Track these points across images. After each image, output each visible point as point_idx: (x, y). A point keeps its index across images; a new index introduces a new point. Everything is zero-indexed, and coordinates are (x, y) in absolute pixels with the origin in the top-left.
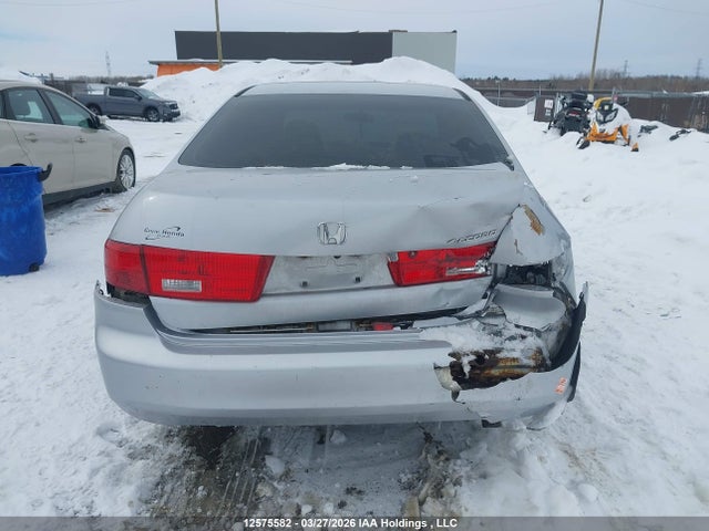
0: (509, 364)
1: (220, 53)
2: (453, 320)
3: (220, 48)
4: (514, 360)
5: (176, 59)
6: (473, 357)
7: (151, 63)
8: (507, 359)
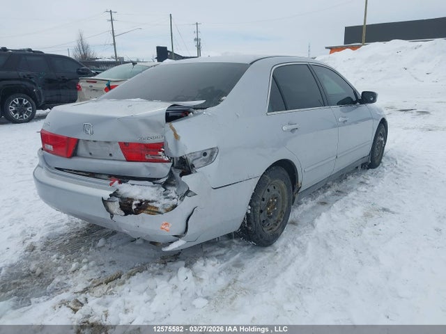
0: (152, 209)
1: (364, 39)
2: (151, 183)
3: (364, 35)
4: (156, 208)
5: (343, 45)
6: (138, 202)
7: (327, 48)
8: (152, 207)
